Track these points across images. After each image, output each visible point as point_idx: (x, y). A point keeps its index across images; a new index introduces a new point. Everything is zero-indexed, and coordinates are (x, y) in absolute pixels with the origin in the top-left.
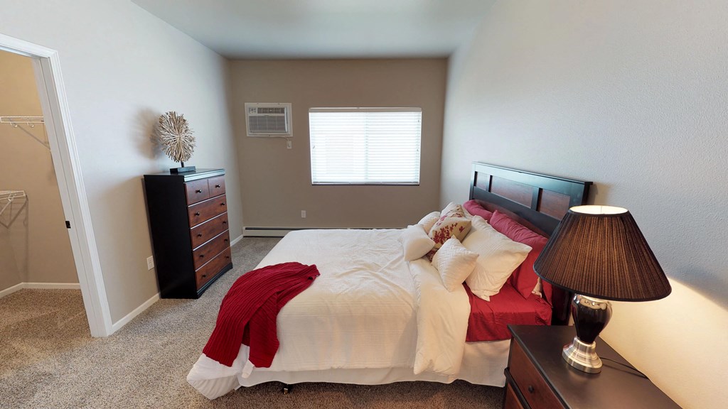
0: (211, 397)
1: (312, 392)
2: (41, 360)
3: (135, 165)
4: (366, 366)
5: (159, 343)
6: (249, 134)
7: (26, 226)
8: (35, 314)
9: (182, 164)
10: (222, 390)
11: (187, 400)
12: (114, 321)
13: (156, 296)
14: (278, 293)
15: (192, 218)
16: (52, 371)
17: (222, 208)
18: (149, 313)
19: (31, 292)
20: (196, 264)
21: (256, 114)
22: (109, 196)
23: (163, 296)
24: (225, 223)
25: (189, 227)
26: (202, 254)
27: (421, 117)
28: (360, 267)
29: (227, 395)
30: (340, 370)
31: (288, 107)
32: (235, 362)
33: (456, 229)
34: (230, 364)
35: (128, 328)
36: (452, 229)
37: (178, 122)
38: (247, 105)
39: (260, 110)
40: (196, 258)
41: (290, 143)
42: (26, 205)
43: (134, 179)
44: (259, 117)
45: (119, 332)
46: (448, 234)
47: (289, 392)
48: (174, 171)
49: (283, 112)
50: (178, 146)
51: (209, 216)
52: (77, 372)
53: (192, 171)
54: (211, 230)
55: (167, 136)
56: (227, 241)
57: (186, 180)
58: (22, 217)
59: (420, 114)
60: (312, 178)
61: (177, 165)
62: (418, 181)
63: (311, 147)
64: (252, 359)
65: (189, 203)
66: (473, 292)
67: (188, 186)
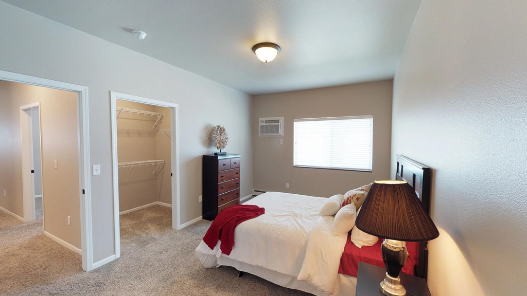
0: (206, 266)
1: (251, 281)
2: (154, 232)
3: (200, 150)
4: (276, 270)
5: (195, 238)
6: (260, 135)
7: (162, 176)
8: (158, 215)
9: (220, 151)
10: (209, 264)
11: (196, 265)
12: (181, 223)
13: (200, 217)
14: (238, 217)
15: (219, 178)
16: (156, 238)
17: (237, 175)
18: (196, 224)
19: (159, 206)
20: (219, 203)
21: (264, 124)
22: (188, 163)
23: (204, 218)
24: (238, 184)
25: (218, 183)
26: (223, 198)
27: (372, 122)
28: (290, 214)
29: (212, 268)
30: (261, 268)
31: (282, 120)
32: (215, 248)
33: (355, 198)
34: (212, 248)
35: (187, 229)
36: (352, 198)
37: (221, 130)
38: (260, 119)
39: (266, 122)
40: (219, 200)
41: (281, 140)
42: (164, 167)
43: (199, 157)
44: (266, 126)
45: (182, 229)
46: (350, 201)
47: (240, 276)
48: (216, 154)
49: (278, 122)
50: (220, 141)
51: (229, 178)
52: (163, 241)
53: (225, 154)
54: (230, 186)
55: (214, 137)
56: (238, 194)
57: (219, 158)
58: (161, 172)
59: (372, 120)
60: (294, 162)
61: (218, 151)
62: (371, 168)
63: (294, 143)
64: (222, 248)
65: (219, 170)
66: (352, 240)
67: (219, 162)
